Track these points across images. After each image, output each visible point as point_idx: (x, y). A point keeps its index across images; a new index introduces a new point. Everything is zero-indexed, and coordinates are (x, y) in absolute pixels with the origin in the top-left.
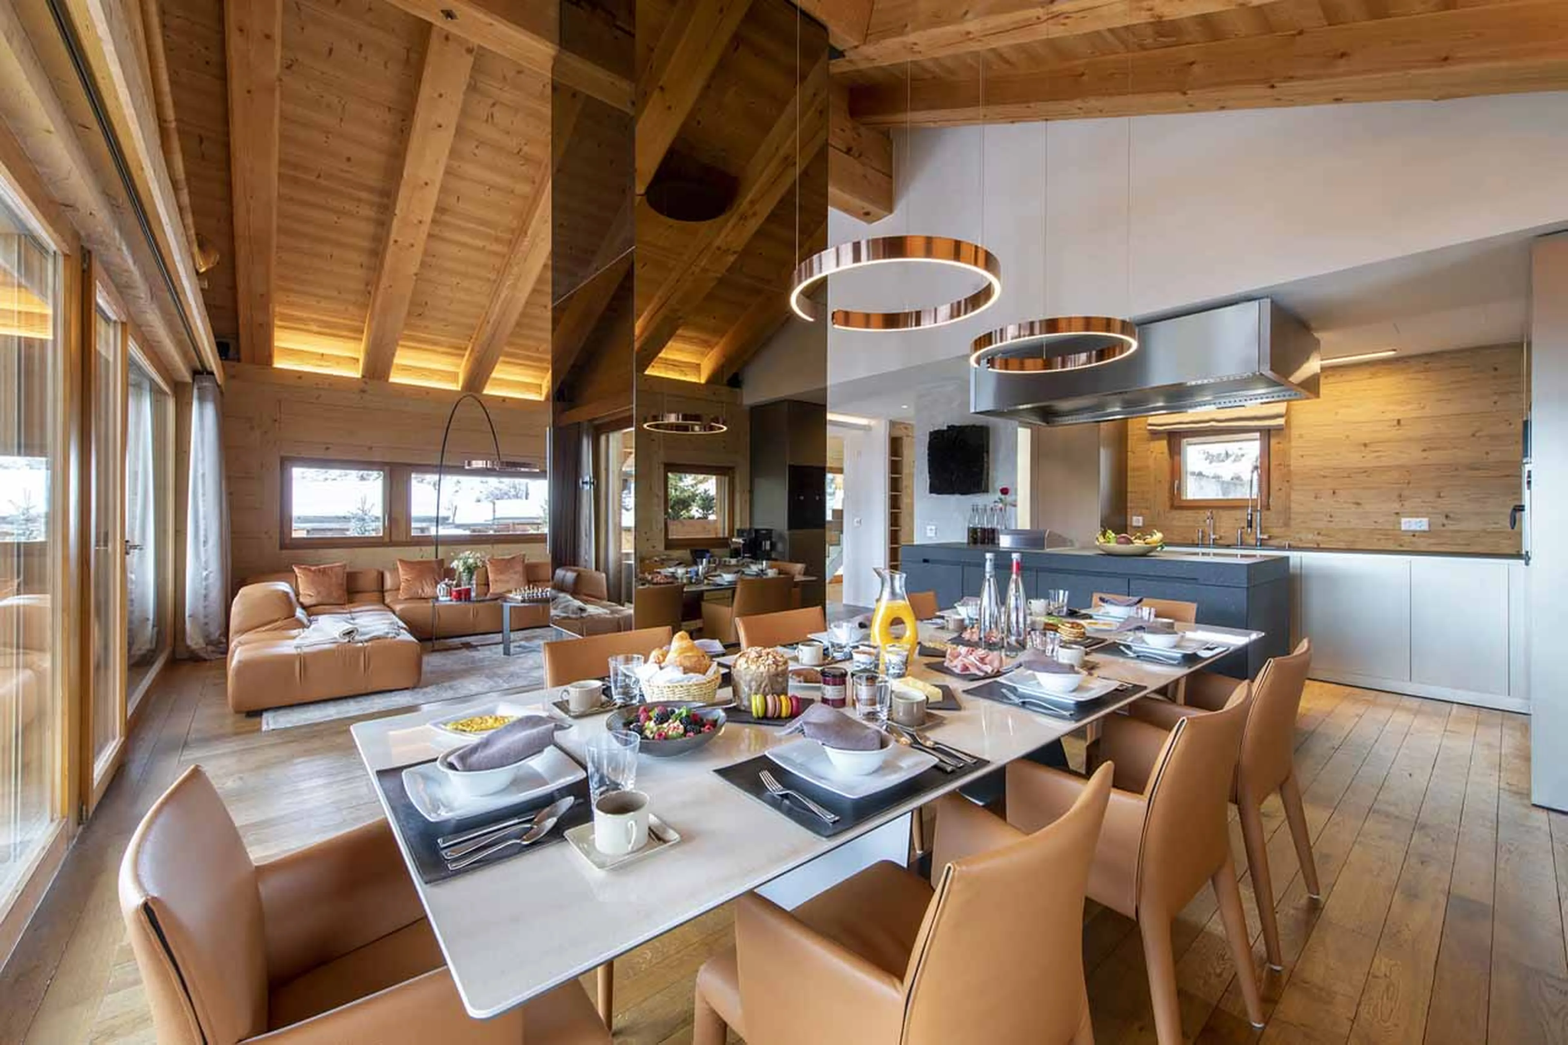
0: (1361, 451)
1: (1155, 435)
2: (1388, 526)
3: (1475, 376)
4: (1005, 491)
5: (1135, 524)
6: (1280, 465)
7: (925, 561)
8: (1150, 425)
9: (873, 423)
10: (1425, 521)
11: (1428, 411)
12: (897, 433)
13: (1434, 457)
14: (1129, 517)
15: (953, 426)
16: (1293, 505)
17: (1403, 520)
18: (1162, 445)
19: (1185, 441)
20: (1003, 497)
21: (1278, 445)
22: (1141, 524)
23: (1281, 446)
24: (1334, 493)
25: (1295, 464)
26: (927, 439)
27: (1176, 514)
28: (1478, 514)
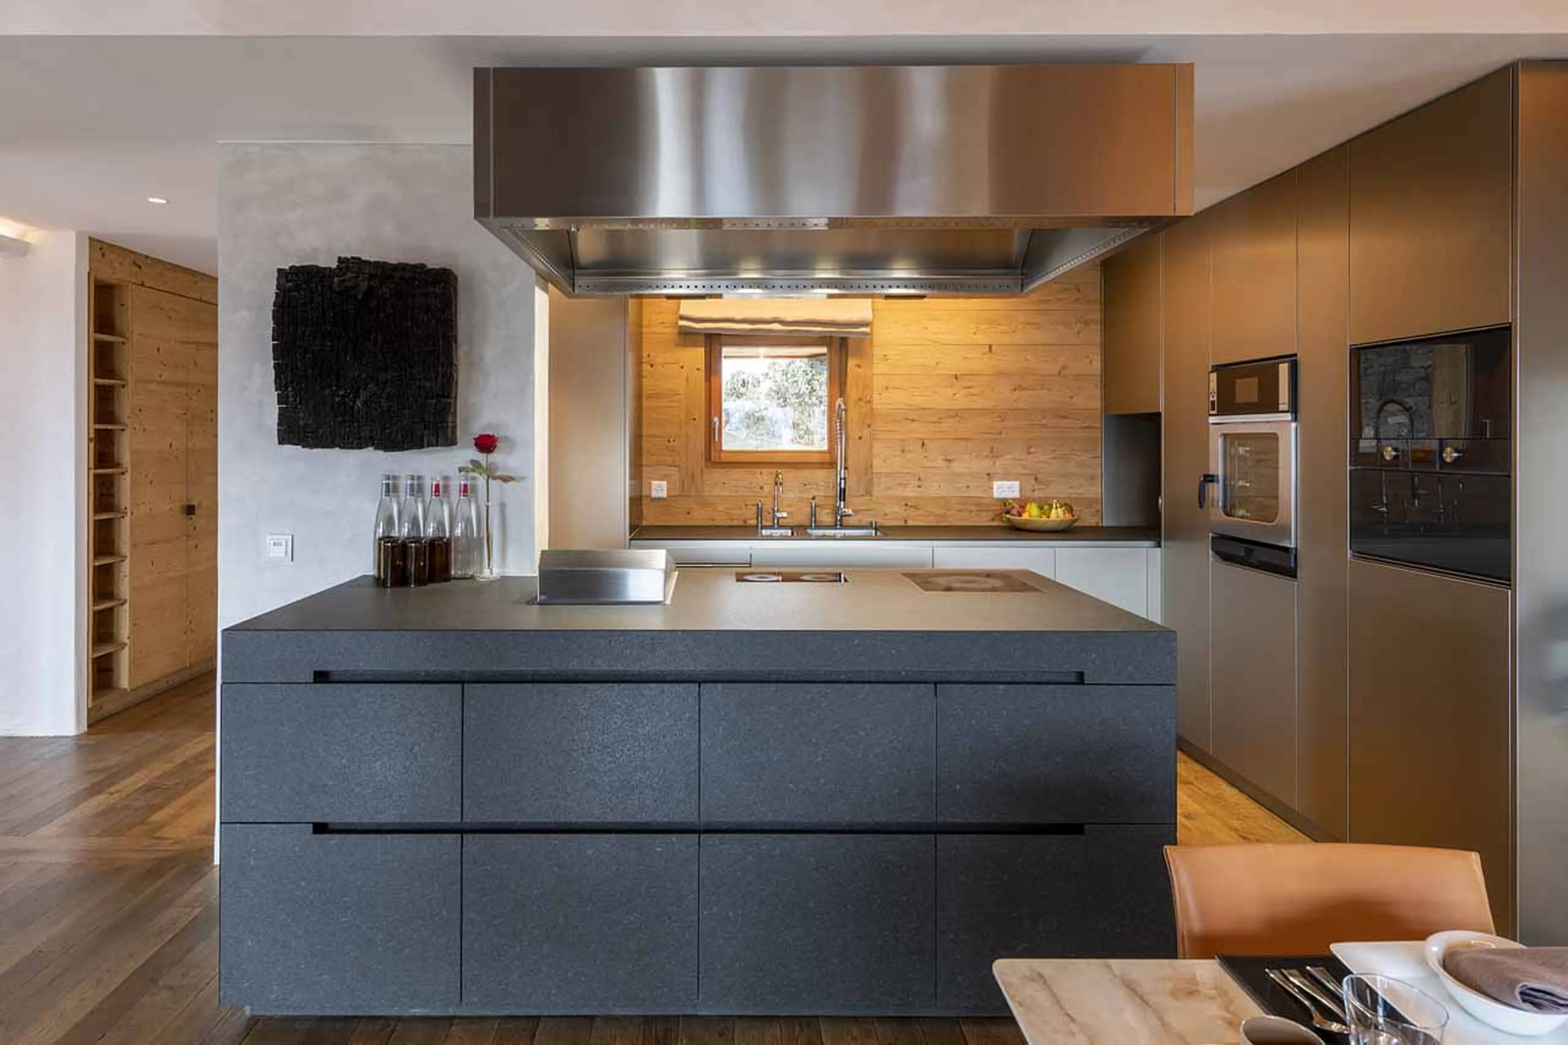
0: (952, 386)
1: (686, 337)
2: (978, 493)
3: (1060, 296)
4: (486, 444)
5: (654, 494)
6: (860, 399)
7: (321, 677)
8: (682, 318)
9: (33, 235)
10: (1016, 484)
11: (1018, 338)
12: (109, 275)
13: (1024, 400)
14: (644, 480)
15: (357, 261)
16: (876, 462)
17: (996, 484)
18: (697, 355)
19: (726, 351)
20: (481, 457)
21: (857, 369)
22: (664, 494)
23: (861, 370)
24: (923, 444)
25: (881, 401)
26: (271, 291)
27: (718, 474)
28: (1064, 475)
